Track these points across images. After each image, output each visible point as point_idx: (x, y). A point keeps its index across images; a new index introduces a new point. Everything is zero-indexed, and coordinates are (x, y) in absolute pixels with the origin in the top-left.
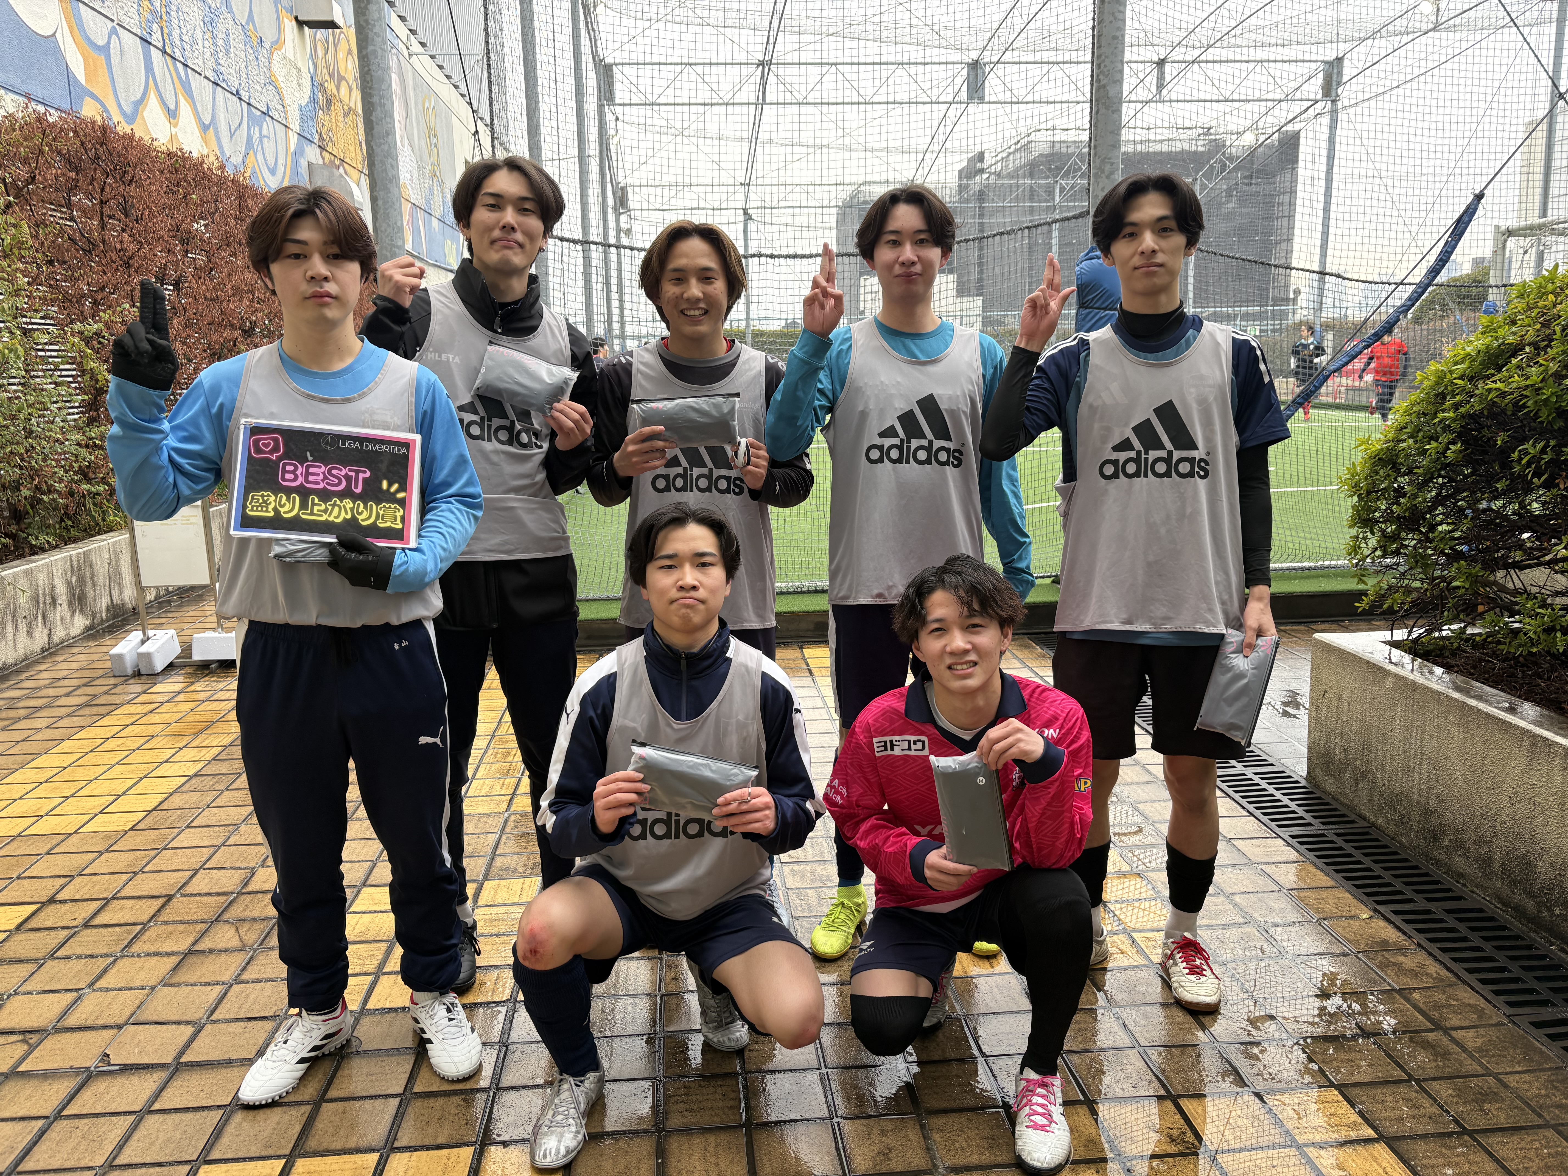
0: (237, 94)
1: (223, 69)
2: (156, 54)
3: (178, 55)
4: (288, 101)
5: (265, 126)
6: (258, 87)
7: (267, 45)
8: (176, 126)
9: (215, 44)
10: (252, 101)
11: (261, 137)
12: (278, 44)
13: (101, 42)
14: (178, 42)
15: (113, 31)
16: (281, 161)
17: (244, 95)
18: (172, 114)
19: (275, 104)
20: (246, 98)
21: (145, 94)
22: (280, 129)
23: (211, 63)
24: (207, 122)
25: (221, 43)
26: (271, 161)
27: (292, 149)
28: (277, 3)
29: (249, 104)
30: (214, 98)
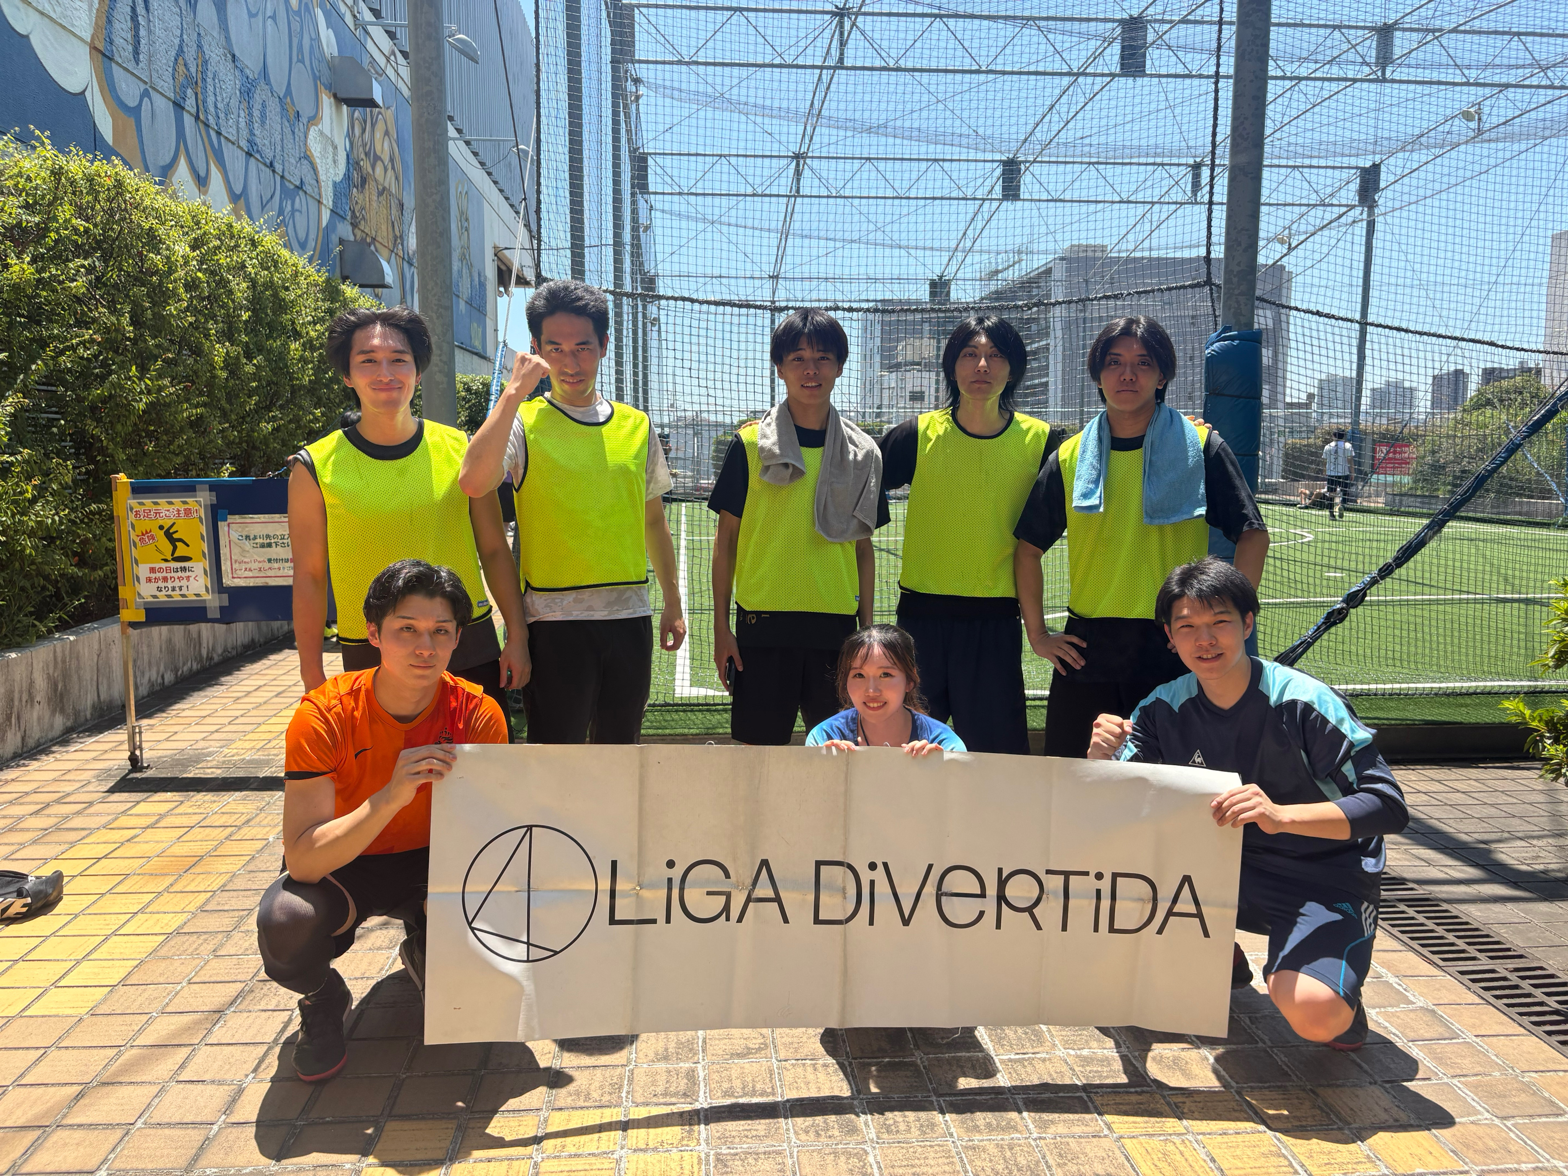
0: (271, 167)
1: (258, 141)
2: (188, 120)
3: (212, 121)
4: (322, 177)
5: (297, 200)
6: (293, 161)
7: (304, 120)
9: (250, 115)
10: (286, 175)
11: (293, 211)
12: (314, 119)
13: (132, 103)
14: (212, 109)
15: (145, 94)
16: (312, 236)
17: (278, 167)
18: (202, 182)
19: (309, 179)
20: (280, 171)
21: (175, 159)
22: (313, 205)
23: (245, 133)
24: (238, 192)
25: (256, 113)
26: (302, 235)
27: (324, 223)
28: (316, 78)
29: (282, 177)
30: (247, 169)
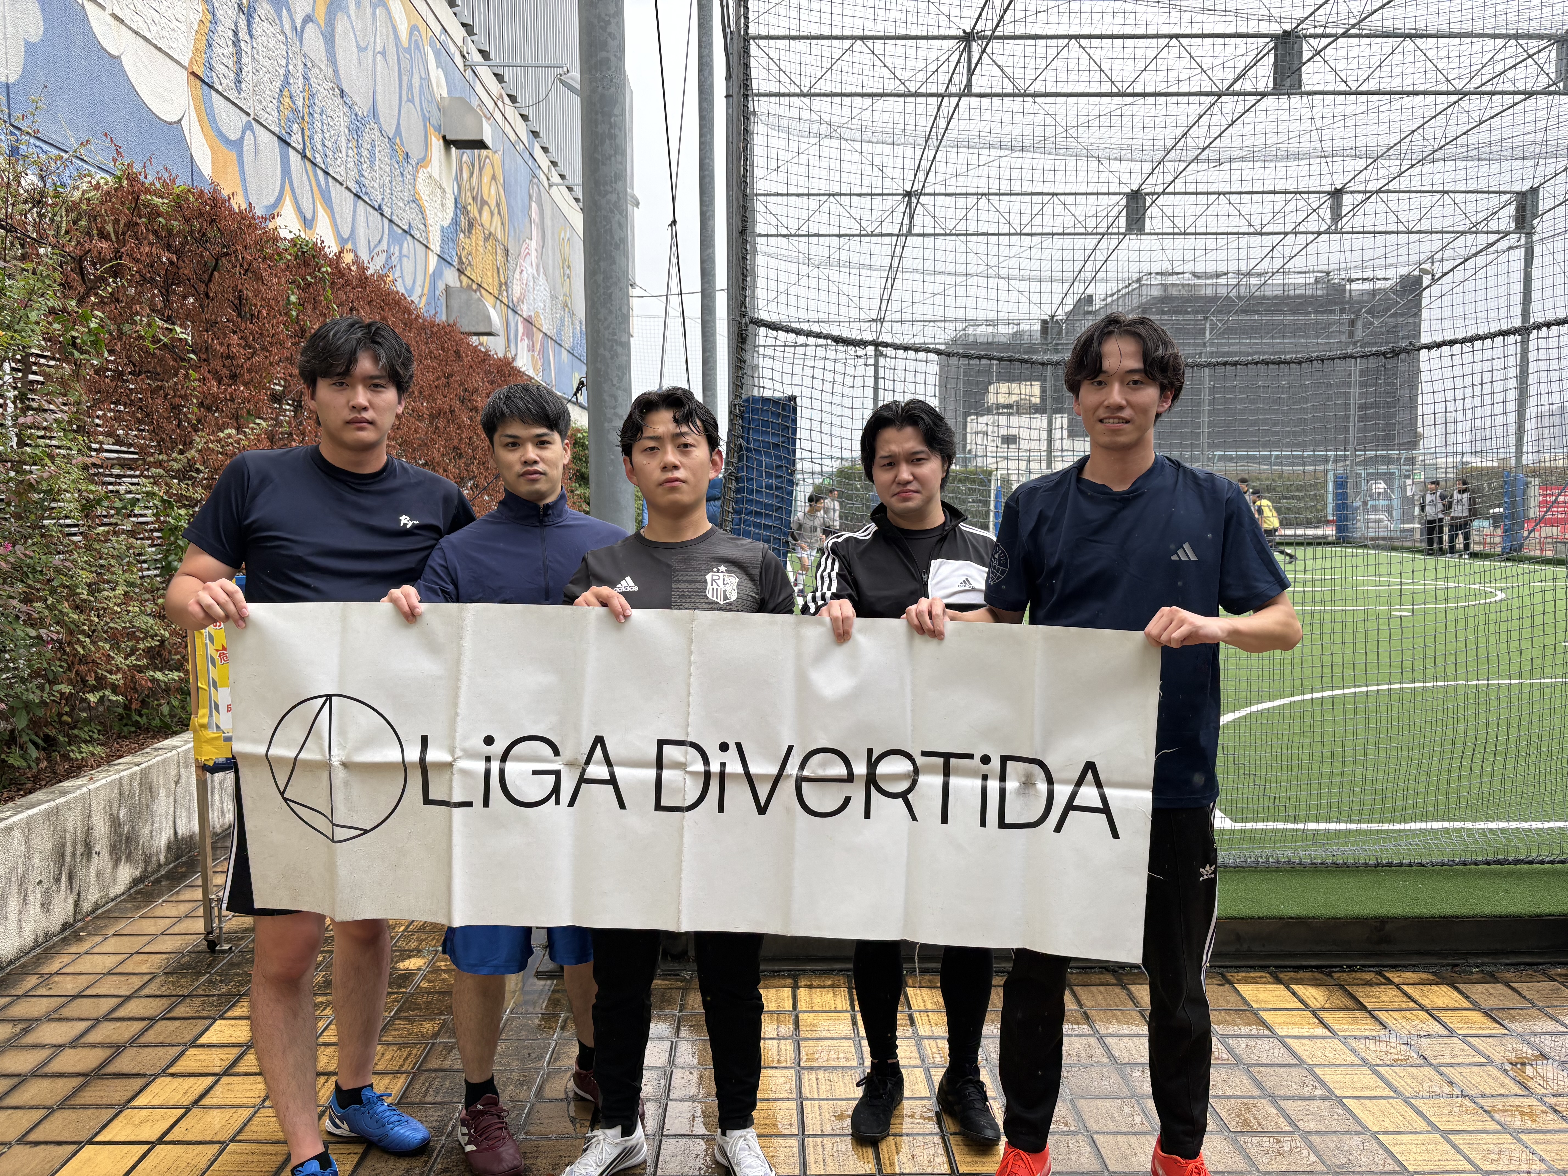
0: (379, 209)
1: (366, 182)
2: (294, 157)
3: (319, 160)
4: (430, 221)
5: (405, 245)
6: (401, 204)
7: (413, 162)
9: (359, 154)
10: (395, 218)
11: (401, 256)
12: (423, 161)
13: (233, 136)
14: (319, 147)
15: (248, 127)
16: (419, 282)
17: (387, 211)
18: (307, 224)
19: (417, 223)
20: (388, 215)
21: (279, 199)
22: (420, 250)
23: (353, 174)
24: (346, 236)
25: (365, 153)
26: (409, 282)
27: (431, 270)
28: (426, 119)
29: (391, 221)
30: (355, 211)
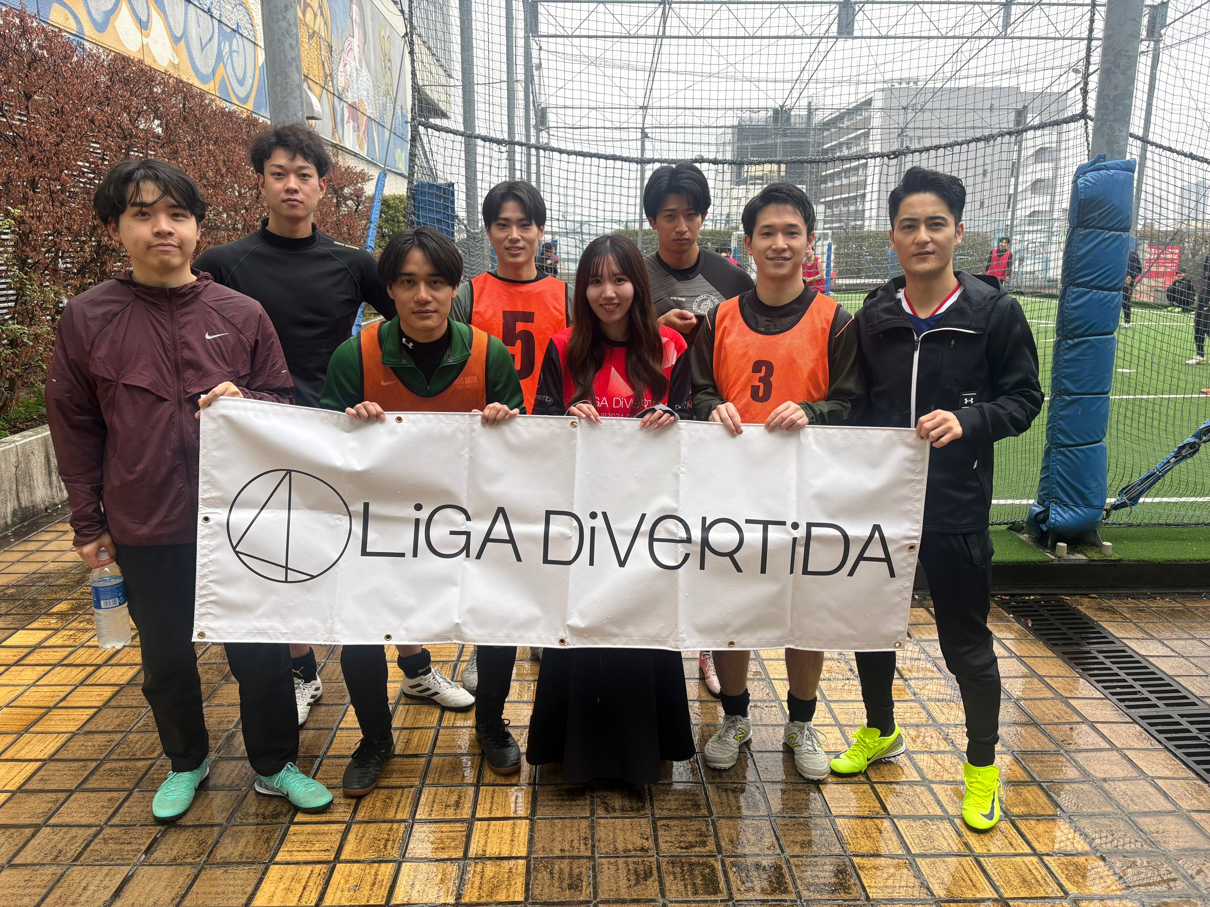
0: (209, 12)
4: (257, 21)
5: (235, 41)
6: (229, 8)
8: (147, 36)
10: (223, 19)
11: (231, 52)
16: (249, 74)
17: (216, 13)
18: (144, 25)
19: (244, 23)
20: (217, 16)
21: (117, 5)
22: (249, 46)
24: (179, 35)
26: (240, 73)
27: (260, 64)
29: (220, 21)
30: (186, 14)
